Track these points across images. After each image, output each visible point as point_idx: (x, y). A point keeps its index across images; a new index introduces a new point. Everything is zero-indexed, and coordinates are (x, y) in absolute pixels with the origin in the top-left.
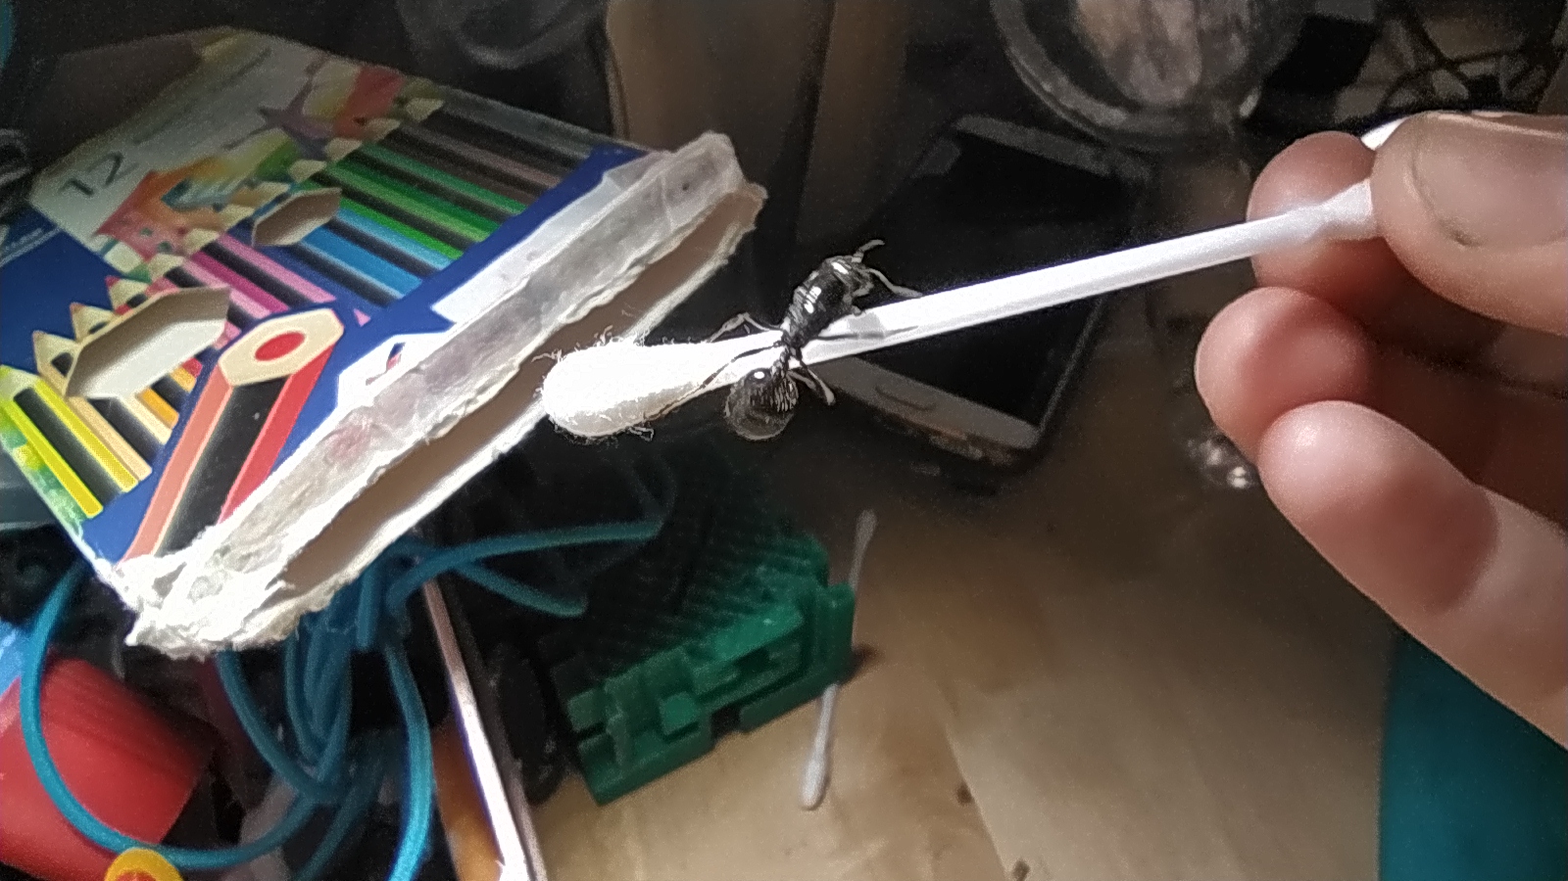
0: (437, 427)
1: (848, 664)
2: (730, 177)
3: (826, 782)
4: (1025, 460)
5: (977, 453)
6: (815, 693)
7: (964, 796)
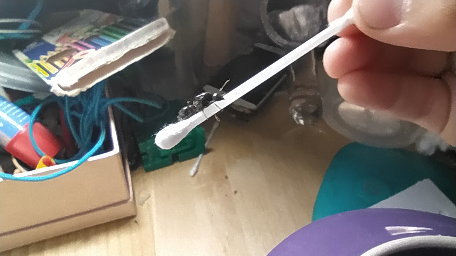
0: (107, 62)
1: (206, 151)
2: (166, 26)
3: (196, 172)
4: (254, 113)
5: (242, 110)
6: (197, 156)
7: (226, 177)
